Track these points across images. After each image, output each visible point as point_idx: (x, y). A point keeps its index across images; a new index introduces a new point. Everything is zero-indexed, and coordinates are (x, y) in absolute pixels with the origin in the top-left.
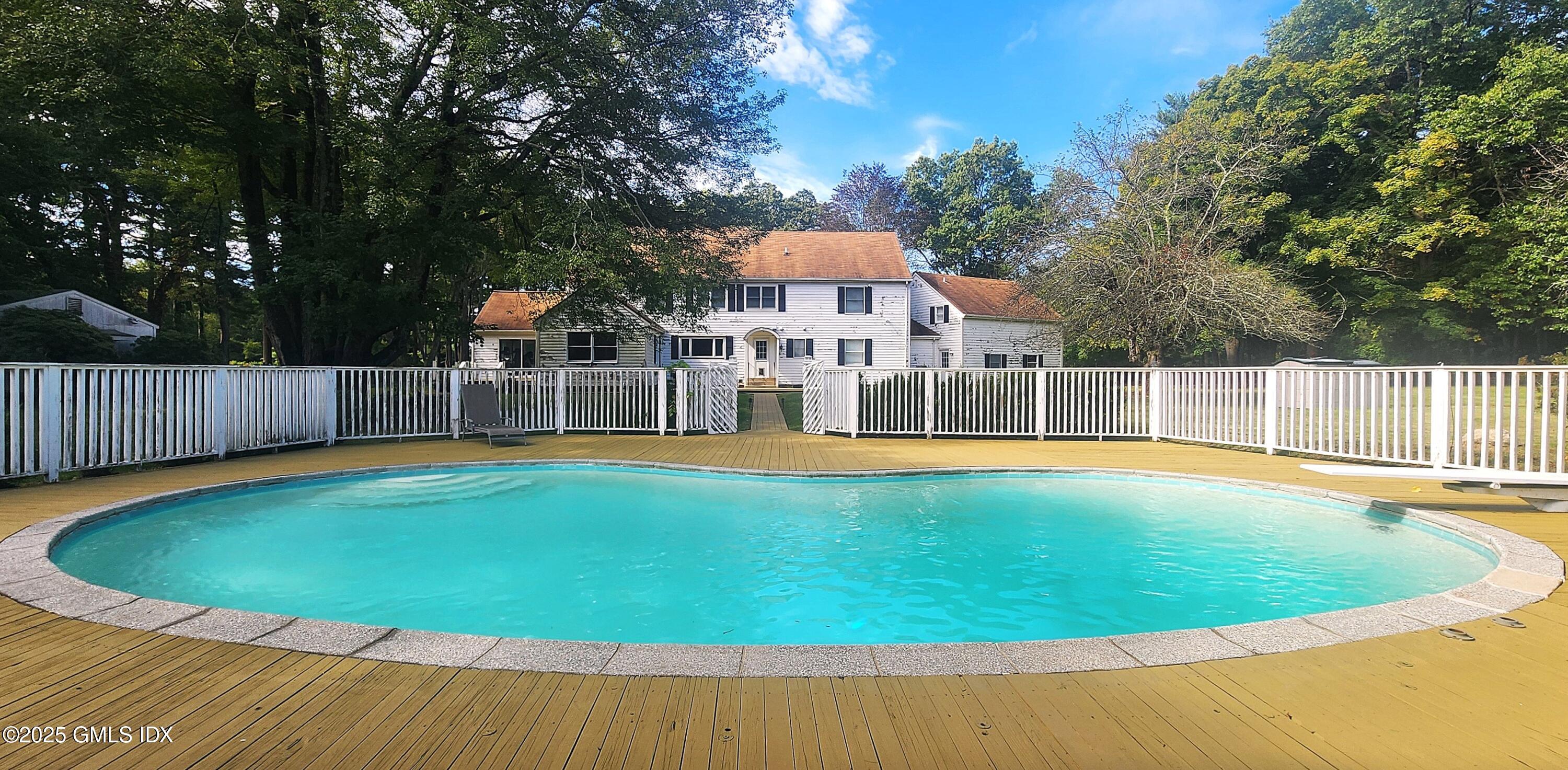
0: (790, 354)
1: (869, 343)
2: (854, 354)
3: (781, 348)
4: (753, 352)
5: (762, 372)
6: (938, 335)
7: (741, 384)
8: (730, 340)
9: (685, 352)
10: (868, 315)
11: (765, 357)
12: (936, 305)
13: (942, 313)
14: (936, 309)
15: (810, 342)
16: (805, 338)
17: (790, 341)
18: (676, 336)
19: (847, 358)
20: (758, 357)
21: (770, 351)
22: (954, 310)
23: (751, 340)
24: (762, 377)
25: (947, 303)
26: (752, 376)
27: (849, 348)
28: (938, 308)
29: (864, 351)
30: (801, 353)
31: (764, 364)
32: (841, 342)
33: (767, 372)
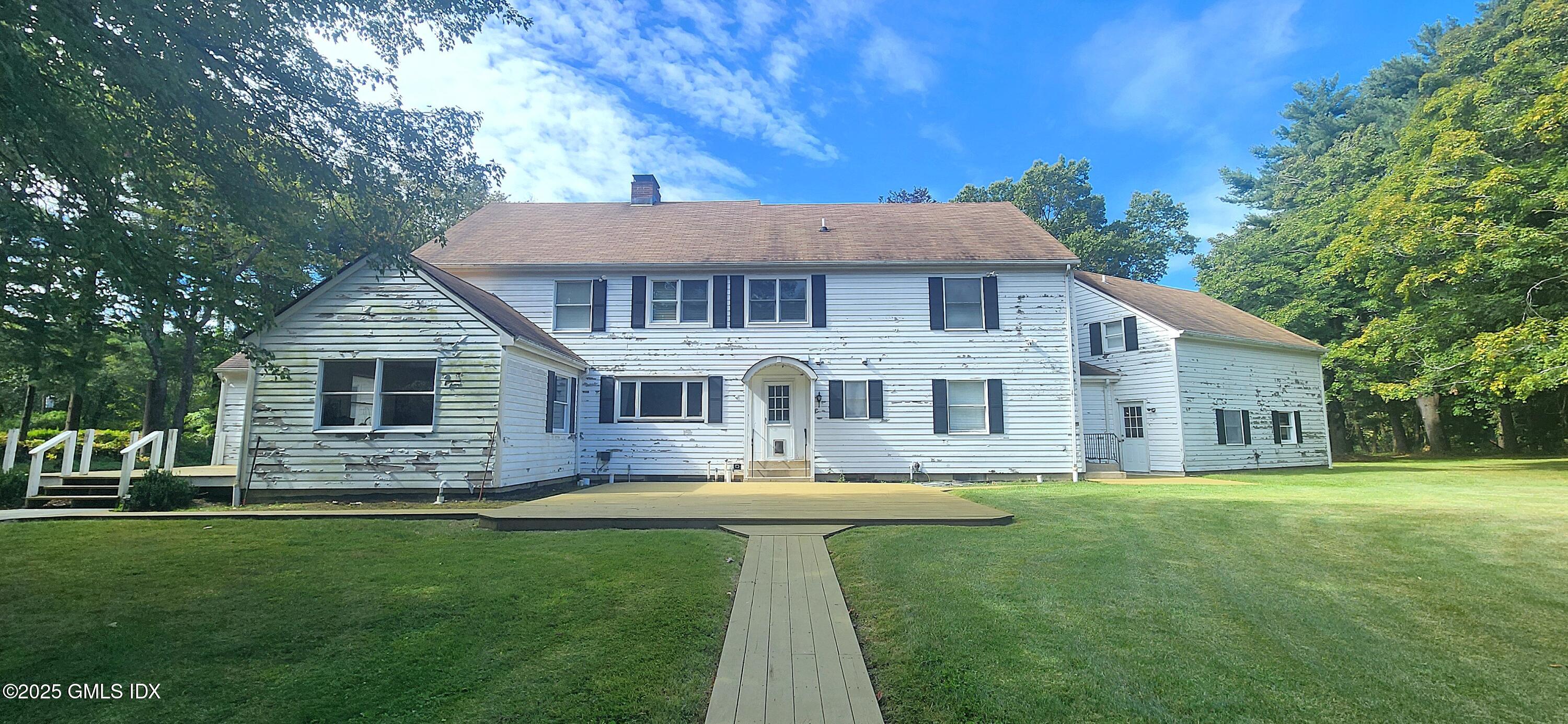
0: (836, 411)
1: (996, 387)
2: (966, 412)
3: (818, 398)
4: (761, 408)
5: (780, 447)
6: (1113, 374)
7: (737, 472)
8: (716, 383)
9: (628, 410)
10: (992, 333)
11: (787, 417)
12: (1102, 319)
13: (1121, 332)
14: (1103, 327)
15: (876, 388)
16: (866, 378)
17: (836, 387)
18: (610, 377)
19: (953, 420)
20: (772, 417)
21: (796, 407)
22: (1148, 325)
23: (758, 380)
24: (779, 458)
25: (1131, 311)
26: (760, 458)
27: (954, 399)
28: (1108, 325)
29: (987, 404)
30: (858, 408)
31: (784, 432)
32: (939, 387)
33: (790, 448)
